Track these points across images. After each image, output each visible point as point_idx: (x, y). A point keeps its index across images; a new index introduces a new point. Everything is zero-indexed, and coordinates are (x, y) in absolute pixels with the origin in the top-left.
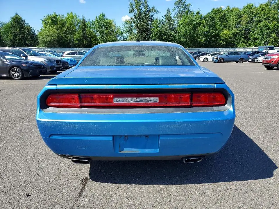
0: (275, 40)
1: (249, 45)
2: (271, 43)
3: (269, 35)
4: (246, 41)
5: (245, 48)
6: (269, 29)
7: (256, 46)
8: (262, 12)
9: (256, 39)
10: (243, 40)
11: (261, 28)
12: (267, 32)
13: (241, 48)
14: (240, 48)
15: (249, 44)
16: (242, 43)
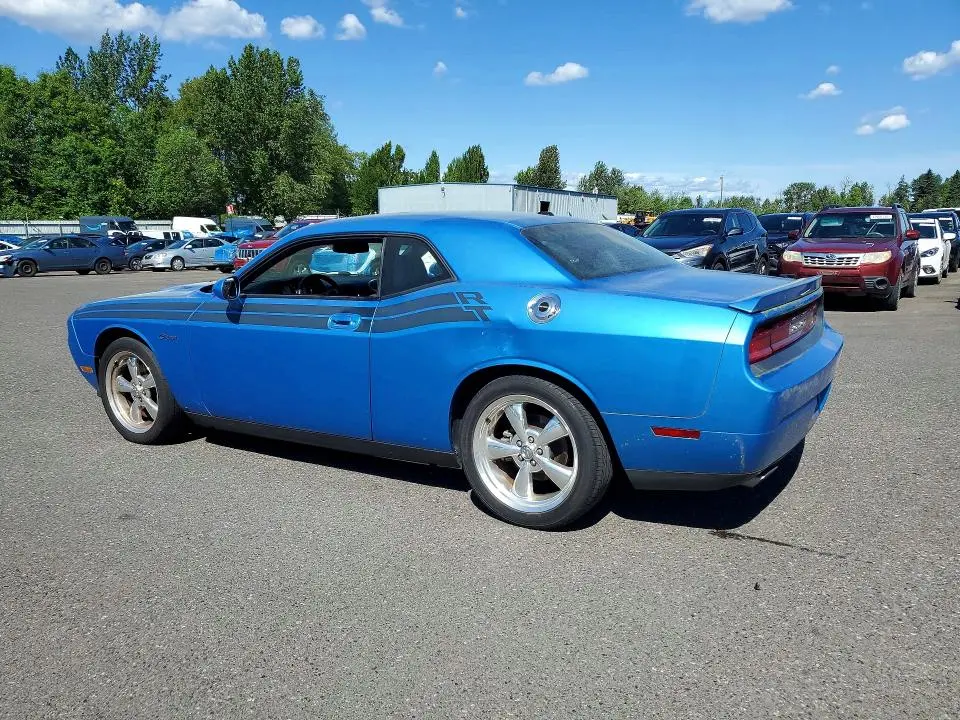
0: (128, 200)
1: (42, 213)
2: (117, 206)
3: (105, 182)
4: (25, 198)
5: (32, 222)
6: (96, 161)
7: (67, 217)
8: (56, 103)
9: (63, 193)
10: (15, 193)
11: (69, 156)
12: (94, 172)
13: (15, 222)
14: (11, 222)
15: (42, 208)
16: (16, 205)
